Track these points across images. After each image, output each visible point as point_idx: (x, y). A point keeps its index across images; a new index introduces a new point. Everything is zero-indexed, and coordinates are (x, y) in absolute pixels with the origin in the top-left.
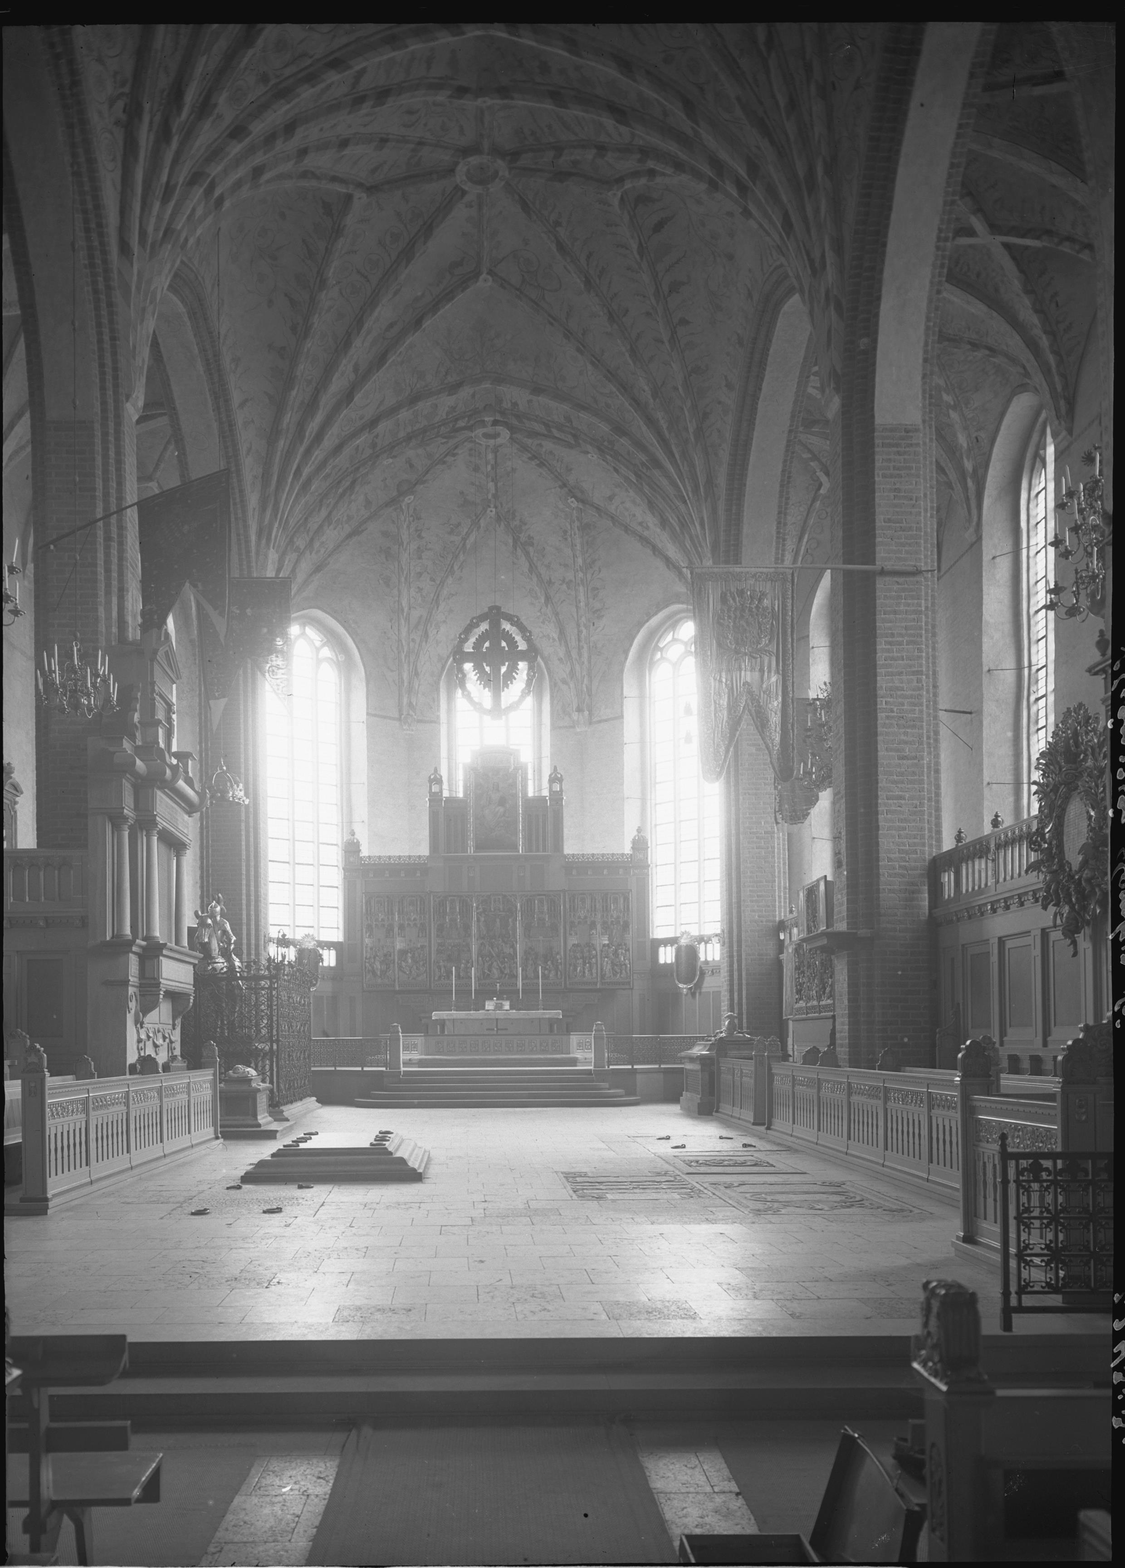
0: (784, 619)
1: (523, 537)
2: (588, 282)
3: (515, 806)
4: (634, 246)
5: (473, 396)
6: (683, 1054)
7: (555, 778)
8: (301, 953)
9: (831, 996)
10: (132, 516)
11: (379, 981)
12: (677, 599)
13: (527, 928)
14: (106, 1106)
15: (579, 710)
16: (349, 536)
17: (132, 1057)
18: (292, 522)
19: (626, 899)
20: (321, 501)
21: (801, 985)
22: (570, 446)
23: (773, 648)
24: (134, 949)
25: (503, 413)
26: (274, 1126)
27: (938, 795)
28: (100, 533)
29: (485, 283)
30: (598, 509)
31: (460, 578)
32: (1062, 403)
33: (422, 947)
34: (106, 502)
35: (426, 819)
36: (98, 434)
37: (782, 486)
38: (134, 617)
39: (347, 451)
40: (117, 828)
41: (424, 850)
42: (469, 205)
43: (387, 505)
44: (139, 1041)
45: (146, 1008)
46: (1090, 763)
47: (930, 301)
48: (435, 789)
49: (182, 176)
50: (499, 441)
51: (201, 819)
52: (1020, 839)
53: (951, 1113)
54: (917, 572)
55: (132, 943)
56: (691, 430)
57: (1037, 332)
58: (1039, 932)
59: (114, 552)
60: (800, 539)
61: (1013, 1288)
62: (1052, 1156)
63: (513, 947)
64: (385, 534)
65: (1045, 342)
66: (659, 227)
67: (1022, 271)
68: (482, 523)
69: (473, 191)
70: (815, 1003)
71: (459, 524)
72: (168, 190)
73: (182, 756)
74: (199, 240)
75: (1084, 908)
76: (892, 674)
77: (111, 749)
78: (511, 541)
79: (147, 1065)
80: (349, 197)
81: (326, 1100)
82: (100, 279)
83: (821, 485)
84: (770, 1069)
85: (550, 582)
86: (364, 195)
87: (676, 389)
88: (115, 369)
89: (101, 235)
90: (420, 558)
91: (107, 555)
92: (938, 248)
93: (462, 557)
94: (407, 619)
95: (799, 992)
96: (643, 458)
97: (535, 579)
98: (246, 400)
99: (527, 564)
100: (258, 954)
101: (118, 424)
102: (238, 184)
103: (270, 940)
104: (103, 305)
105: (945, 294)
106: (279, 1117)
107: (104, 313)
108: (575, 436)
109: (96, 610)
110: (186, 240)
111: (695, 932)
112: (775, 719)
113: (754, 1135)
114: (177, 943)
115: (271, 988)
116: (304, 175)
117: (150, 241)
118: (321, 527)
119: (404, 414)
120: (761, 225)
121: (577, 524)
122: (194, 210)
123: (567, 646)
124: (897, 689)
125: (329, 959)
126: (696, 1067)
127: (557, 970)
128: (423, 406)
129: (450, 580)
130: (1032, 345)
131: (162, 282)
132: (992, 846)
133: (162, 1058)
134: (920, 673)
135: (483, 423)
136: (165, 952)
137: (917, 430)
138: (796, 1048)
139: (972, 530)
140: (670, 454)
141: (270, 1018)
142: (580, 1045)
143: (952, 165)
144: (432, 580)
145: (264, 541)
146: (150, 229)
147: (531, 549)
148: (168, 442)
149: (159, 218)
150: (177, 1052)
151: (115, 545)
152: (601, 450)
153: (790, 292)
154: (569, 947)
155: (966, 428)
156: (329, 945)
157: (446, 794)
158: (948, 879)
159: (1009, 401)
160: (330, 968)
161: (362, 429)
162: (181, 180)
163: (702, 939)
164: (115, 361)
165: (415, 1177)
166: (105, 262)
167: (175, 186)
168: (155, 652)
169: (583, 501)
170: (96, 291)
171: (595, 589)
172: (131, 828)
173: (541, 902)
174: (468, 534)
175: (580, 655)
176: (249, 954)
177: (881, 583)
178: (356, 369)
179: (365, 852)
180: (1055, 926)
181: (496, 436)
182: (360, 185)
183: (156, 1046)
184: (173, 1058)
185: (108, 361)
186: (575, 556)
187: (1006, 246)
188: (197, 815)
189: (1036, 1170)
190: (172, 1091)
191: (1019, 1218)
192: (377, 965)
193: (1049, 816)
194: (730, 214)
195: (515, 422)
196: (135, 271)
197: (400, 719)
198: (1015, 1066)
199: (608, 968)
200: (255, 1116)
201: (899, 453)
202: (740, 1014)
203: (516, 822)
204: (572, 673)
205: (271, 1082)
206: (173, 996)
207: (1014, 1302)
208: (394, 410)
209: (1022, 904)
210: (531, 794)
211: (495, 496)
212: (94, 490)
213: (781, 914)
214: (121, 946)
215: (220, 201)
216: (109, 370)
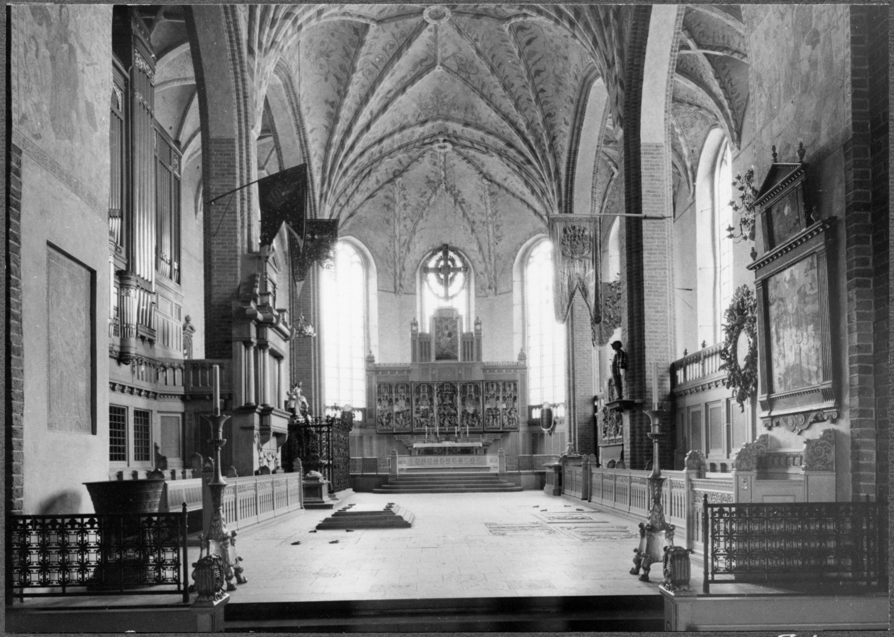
0: (596, 241)
1: (459, 199)
2: (492, 70)
3: (456, 338)
4: (516, 51)
5: (433, 127)
6: (545, 464)
7: (477, 323)
8: (344, 414)
9: (621, 434)
10: (255, 188)
11: (385, 428)
12: (541, 231)
13: (463, 400)
14: (245, 490)
15: (490, 288)
16: (368, 198)
17: (256, 467)
18: (338, 191)
19: (515, 385)
20: (353, 180)
21: (606, 428)
22: (484, 153)
23: (590, 255)
24: (257, 410)
25: (449, 136)
26: (331, 502)
27: (675, 331)
28: (238, 196)
29: (438, 70)
30: (499, 185)
31: (427, 220)
32: (735, 134)
33: (408, 410)
34: (241, 180)
35: (409, 344)
36: (237, 145)
37: (594, 173)
38: (256, 239)
39: (367, 154)
40: (247, 347)
41: (408, 360)
42: (430, 30)
43: (388, 182)
44: (260, 458)
45: (263, 441)
46: (750, 315)
47: (668, 82)
48: (414, 328)
49: (281, 14)
50: (447, 150)
51: (290, 344)
52: (716, 353)
53: (682, 490)
54: (663, 218)
55: (255, 407)
56: (547, 145)
57: (722, 98)
58: (725, 400)
59: (246, 206)
60: (604, 200)
61: (710, 571)
62: (730, 506)
63: (456, 410)
64: (387, 197)
65: (726, 103)
66: (529, 42)
67: (713, 67)
68: (438, 192)
69: (432, 23)
70: (613, 438)
71: (426, 192)
72: (274, 21)
73: (280, 311)
74: (289, 48)
75: (747, 388)
76: (651, 269)
77: (245, 307)
78: (453, 201)
79: (264, 470)
80: (367, 26)
81: (357, 489)
82: (238, 67)
83: (613, 174)
84: (591, 470)
85: (474, 222)
86: (375, 25)
87: (539, 124)
88: (246, 113)
89: (239, 44)
90: (405, 209)
91: (242, 207)
92: (671, 55)
93: (427, 209)
94: (399, 241)
95: (605, 432)
96: (522, 159)
97: (466, 220)
98: (314, 129)
99: (462, 213)
100: (320, 414)
101: (247, 140)
102: (310, 19)
103: (327, 407)
104: (240, 80)
105: (675, 79)
106: (334, 498)
107: (240, 84)
108: (487, 148)
109: (236, 236)
110: (283, 47)
111: (551, 402)
112: (592, 292)
113: (582, 505)
114: (279, 407)
115: (328, 431)
116: (344, 14)
117: (264, 47)
118: (353, 193)
119: (397, 136)
120: (582, 43)
121: (488, 192)
122: (287, 31)
123: (483, 255)
124: (654, 277)
125: (358, 417)
126: (552, 471)
127: (479, 421)
128: (407, 132)
129: (421, 221)
130: (719, 104)
131: (270, 68)
132: (702, 357)
133: (272, 467)
134: (666, 269)
135: (438, 141)
136: (273, 412)
137: (662, 146)
138: (604, 461)
139: (691, 197)
140: (536, 157)
141: (328, 447)
142: (491, 461)
143: (678, 15)
144: (412, 221)
145: (323, 201)
146: (264, 41)
147: (463, 205)
148: (272, 150)
149: (269, 36)
150: (280, 464)
151: (246, 202)
152: (500, 155)
153: (597, 76)
154: (485, 409)
155: (687, 146)
156: (358, 410)
157: (420, 331)
158: (680, 373)
159: (708, 132)
160: (359, 422)
161: (375, 143)
162: (280, 16)
163: (554, 406)
164: (246, 109)
165: (407, 525)
166: (241, 57)
167: (277, 20)
168: (267, 257)
169: (491, 181)
170: (236, 73)
171: (497, 226)
172: (255, 348)
173: (470, 386)
174: (430, 197)
175: (490, 259)
176: (316, 414)
177: (645, 223)
178: (371, 113)
179: (377, 361)
180: (733, 397)
181: (444, 147)
182: (373, 20)
183: (268, 461)
184: (278, 468)
185: (242, 108)
186: (487, 209)
187: (706, 55)
188: (288, 342)
189: (721, 512)
190: (279, 484)
191: (713, 537)
192: (384, 420)
193: (730, 342)
194: (566, 37)
195: (455, 140)
196: (256, 63)
197: (395, 292)
198: (713, 468)
199: (506, 420)
200: (321, 497)
201: (653, 158)
202: (575, 444)
203: (457, 345)
204: (486, 269)
205: (329, 479)
206: (277, 435)
207: (710, 577)
208: (391, 134)
209: (717, 386)
210: (464, 331)
211: (445, 178)
212: (235, 174)
213: (596, 392)
214: (249, 409)
215: (300, 27)
216: (243, 113)
